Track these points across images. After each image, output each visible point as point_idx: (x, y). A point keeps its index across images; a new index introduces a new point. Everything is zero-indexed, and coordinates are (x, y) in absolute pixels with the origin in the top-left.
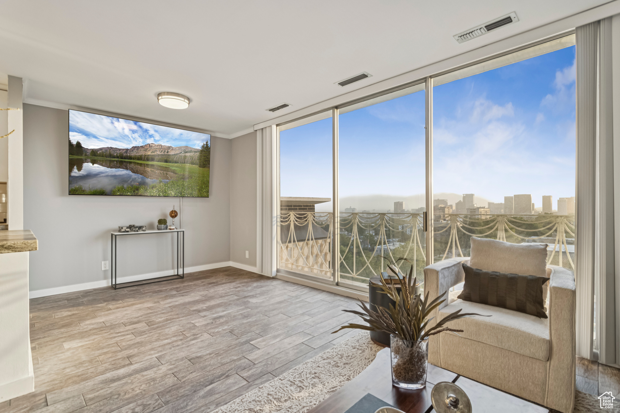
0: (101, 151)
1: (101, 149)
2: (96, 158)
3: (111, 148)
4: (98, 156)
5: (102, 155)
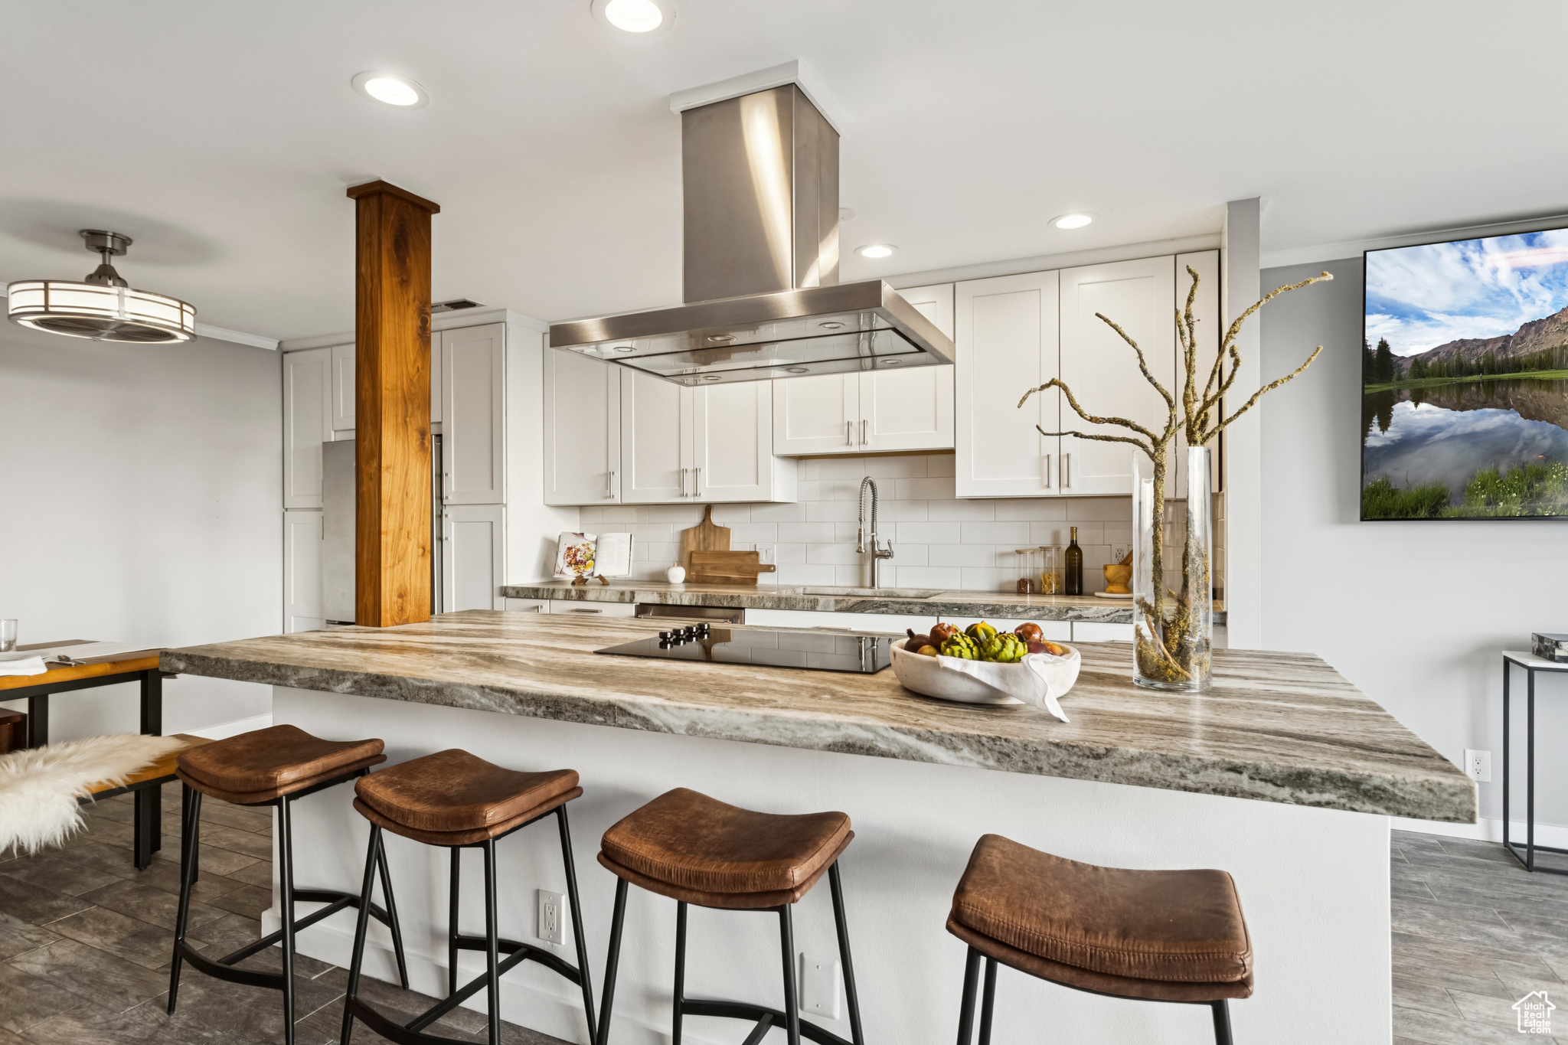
0: (1435, 359)
1: (1435, 352)
2: (1423, 383)
3: (1462, 341)
4: (1428, 376)
5: (1439, 372)
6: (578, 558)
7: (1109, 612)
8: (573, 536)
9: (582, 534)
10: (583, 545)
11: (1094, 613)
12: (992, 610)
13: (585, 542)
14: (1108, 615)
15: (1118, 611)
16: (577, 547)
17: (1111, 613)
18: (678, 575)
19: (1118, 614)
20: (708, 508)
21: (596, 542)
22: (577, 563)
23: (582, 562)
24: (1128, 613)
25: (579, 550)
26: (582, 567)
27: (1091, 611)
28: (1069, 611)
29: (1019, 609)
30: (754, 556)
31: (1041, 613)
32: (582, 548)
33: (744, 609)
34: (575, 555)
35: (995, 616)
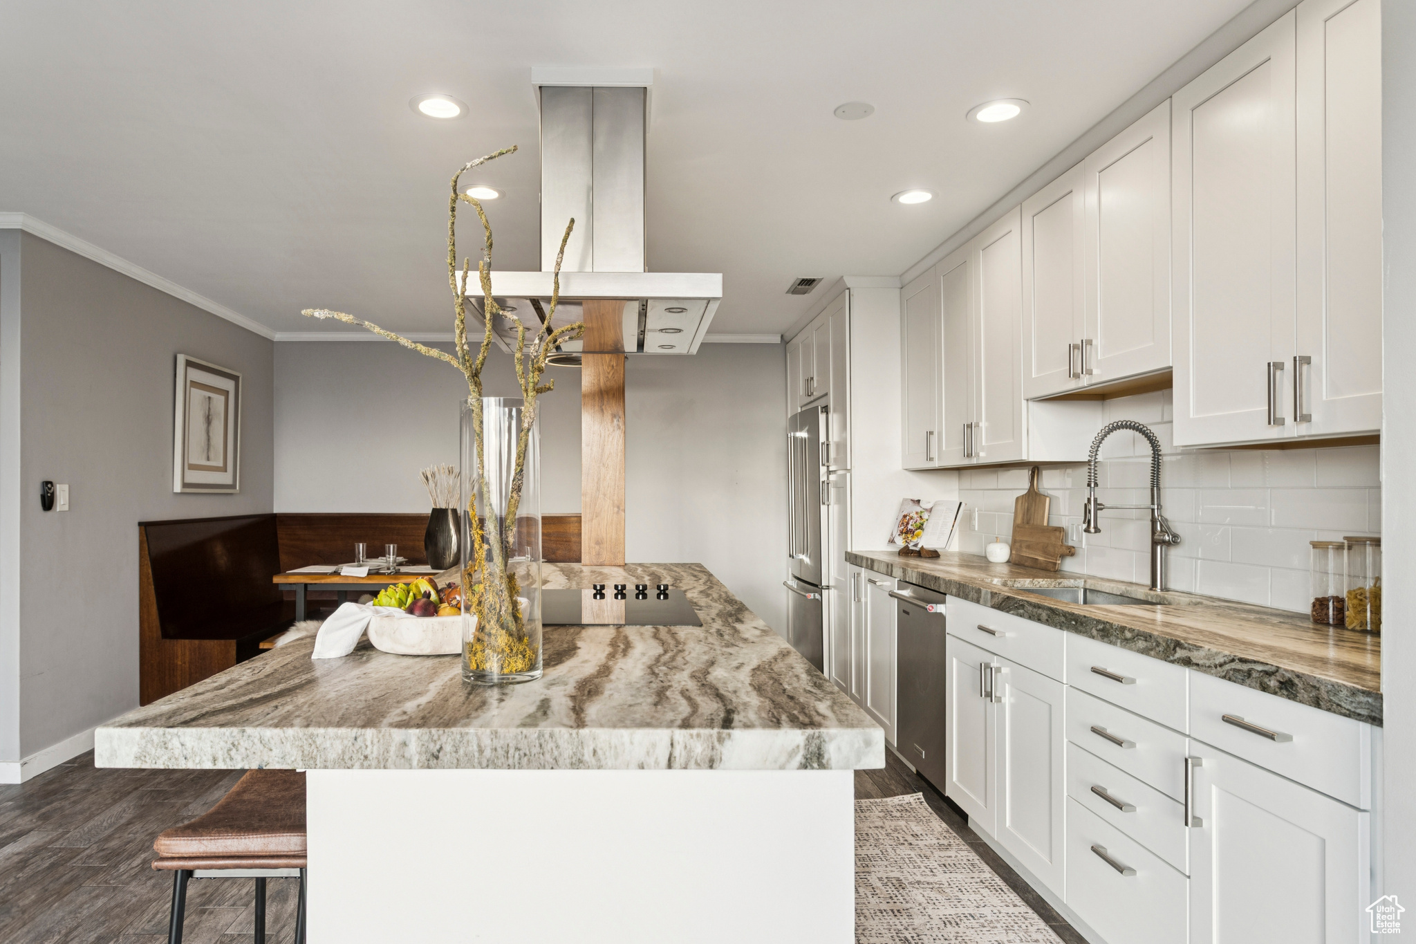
6: (910, 527)
7: (1222, 660)
8: (911, 503)
9: (919, 501)
10: (917, 513)
11: (1204, 657)
12: (1102, 630)
13: (919, 509)
14: (1221, 665)
15: (1233, 660)
16: (911, 515)
17: (1225, 663)
18: (1000, 553)
19: (1233, 665)
20: (1036, 468)
21: (930, 510)
22: (906, 533)
23: (912, 532)
24: (1245, 667)
25: (911, 518)
26: (909, 536)
27: (1202, 653)
28: (1178, 649)
29: (1128, 635)
30: (1058, 533)
31: (1149, 644)
32: (915, 516)
33: (945, 594)
34: (908, 523)
35: (1106, 639)
